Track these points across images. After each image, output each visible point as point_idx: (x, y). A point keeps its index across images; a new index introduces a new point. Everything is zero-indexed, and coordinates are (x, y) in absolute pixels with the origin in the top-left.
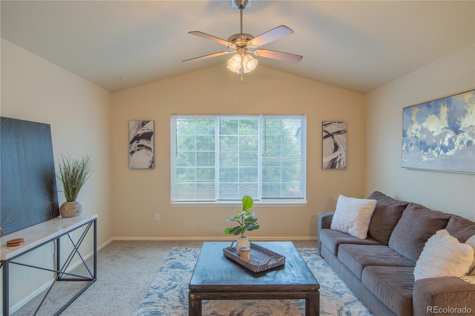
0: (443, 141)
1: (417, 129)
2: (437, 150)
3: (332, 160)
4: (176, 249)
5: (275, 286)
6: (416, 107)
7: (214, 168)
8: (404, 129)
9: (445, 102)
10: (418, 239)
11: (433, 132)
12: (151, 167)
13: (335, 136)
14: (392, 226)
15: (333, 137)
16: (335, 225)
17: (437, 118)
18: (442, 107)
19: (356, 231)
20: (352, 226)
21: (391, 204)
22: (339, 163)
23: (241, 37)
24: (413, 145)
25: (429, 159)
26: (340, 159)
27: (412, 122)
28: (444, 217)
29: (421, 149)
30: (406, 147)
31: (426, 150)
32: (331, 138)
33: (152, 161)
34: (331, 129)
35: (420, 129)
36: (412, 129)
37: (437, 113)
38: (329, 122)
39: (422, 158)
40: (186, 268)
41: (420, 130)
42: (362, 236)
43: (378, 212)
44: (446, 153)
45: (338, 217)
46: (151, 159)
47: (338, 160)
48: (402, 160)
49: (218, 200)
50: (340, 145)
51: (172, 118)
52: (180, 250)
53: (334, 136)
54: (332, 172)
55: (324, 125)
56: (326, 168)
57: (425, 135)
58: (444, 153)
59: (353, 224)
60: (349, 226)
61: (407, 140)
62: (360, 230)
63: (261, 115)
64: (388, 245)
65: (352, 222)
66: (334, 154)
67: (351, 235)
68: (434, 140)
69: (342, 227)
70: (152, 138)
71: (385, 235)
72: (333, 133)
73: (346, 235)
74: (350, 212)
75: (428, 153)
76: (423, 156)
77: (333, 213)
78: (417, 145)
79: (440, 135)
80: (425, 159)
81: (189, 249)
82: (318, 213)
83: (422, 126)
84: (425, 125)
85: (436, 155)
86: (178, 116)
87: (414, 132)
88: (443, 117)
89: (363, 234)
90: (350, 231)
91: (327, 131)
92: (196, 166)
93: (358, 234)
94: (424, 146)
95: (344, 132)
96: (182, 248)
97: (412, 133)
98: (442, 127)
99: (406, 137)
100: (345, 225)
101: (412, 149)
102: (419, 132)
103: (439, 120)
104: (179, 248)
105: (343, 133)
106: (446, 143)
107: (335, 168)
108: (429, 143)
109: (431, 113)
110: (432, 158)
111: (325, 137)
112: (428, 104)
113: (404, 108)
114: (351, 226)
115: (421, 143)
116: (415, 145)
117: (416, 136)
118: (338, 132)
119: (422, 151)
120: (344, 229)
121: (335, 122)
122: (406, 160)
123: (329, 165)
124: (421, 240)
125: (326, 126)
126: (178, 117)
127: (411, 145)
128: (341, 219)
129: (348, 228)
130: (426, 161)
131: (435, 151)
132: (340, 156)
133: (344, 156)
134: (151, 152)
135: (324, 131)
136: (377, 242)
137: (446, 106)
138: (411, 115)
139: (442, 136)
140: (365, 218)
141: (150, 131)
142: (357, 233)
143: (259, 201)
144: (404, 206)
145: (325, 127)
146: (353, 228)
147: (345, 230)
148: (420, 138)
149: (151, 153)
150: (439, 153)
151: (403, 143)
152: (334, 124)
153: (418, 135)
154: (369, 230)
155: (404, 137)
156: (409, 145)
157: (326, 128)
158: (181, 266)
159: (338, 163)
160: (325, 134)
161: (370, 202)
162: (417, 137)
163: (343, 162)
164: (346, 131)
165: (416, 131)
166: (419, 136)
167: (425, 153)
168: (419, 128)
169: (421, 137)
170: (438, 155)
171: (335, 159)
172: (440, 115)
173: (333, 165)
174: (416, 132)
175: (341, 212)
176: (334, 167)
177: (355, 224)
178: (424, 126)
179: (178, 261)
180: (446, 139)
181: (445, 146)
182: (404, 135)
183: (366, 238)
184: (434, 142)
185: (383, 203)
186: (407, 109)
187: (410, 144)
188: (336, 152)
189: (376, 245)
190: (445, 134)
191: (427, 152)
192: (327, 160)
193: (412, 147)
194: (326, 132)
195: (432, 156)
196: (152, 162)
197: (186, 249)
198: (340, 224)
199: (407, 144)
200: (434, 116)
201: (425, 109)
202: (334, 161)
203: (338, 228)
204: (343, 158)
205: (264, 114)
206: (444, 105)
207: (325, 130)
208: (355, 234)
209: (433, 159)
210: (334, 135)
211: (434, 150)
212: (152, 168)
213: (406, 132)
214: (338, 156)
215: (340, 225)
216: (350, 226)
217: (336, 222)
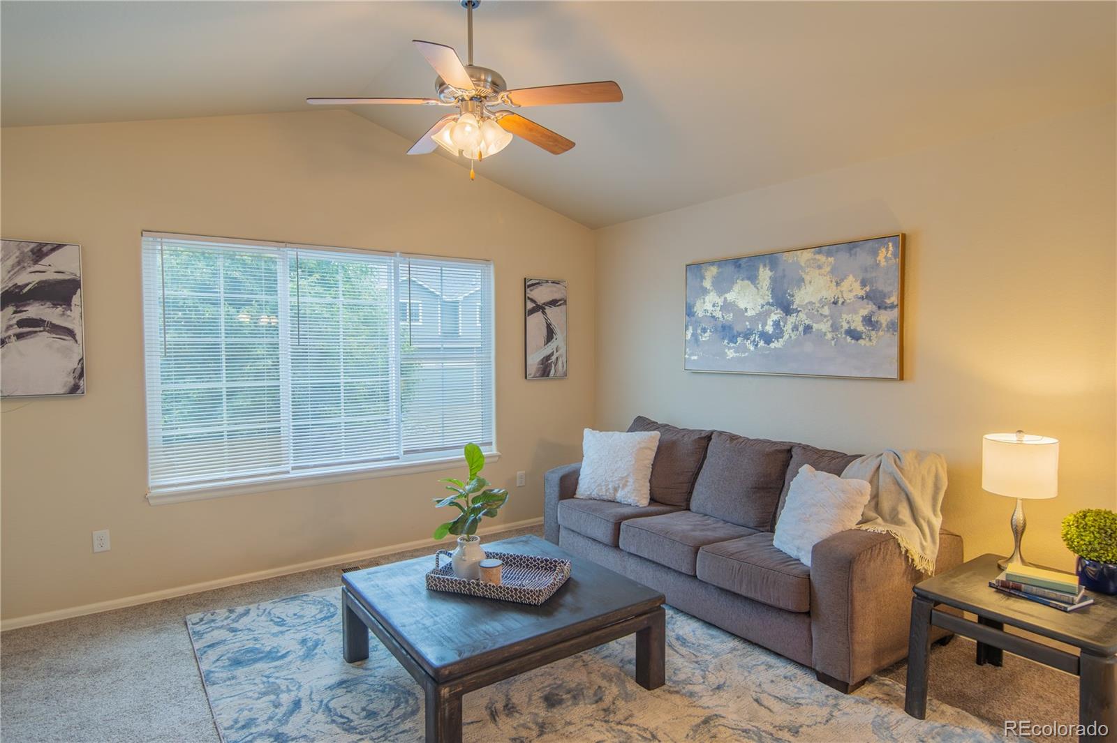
0: (764, 324)
1: (714, 304)
2: (752, 339)
3: (542, 360)
4: (202, 620)
5: (600, 618)
6: (712, 265)
7: (279, 386)
8: (688, 301)
9: (767, 262)
10: (752, 488)
11: (746, 309)
12: (75, 389)
13: (548, 310)
14: (691, 474)
15: (544, 313)
16: (589, 487)
17: (752, 286)
18: (761, 269)
19: (633, 493)
20: (625, 486)
21: (684, 436)
22: (555, 366)
23: (478, 75)
24: (708, 331)
25: (738, 354)
26: (557, 358)
27: (705, 291)
28: (784, 448)
29: (723, 339)
30: (693, 335)
31: (733, 339)
32: (540, 313)
33: (78, 372)
34: (542, 295)
35: (721, 303)
36: (704, 303)
37: (753, 278)
38: (537, 281)
39: (726, 353)
40: (279, 654)
41: (721, 306)
42: (644, 502)
43: (664, 453)
44: (769, 345)
45: (593, 472)
46: (74, 364)
47: (554, 358)
48: (686, 356)
49: (294, 468)
50: (557, 330)
51: (147, 242)
52: (212, 618)
53: (546, 311)
54: (544, 384)
55: (529, 286)
56: (532, 375)
57: (732, 315)
58: (766, 345)
59: (627, 481)
60: (619, 487)
61: (696, 322)
62: (640, 491)
63: (398, 254)
64: (689, 510)
65: (623, 478)
66: (546, 346)
67: (621, 503)
68: (747, 323)
69: (604, 490)
70: (76, 300)
71: (680, 493)
72: (544, 304)
73: (613, 504)
74: (619, 459)
75: (737, 344)
76: (726, 350)
77: (573, 466)
78: (716, 330)
79: (759, 315)
80: (731, 354)
81: (240, 610)
82: (518, 473)
83: (725, 298)
84: (730, 297)
85: (752, 348)
86: (165, 238)
87: (709, 307)
88: (764, 285)
89: (645, 496)
90: (619, 496)
91: (534, 299)
92: (224, 382)
93: (637, 498)
94: (727, 332)
95: (562, 302)
96: (216, 611)
97: (705, 310)
98: (762, 302)
99: (693, 316)
100: (610, 486)
101: (705, 337)
102: (719, 308)
103: (757, 291)
104: (209, 614)
105: (560, 305)
106: (769, 329)
107: (548, 376)
108: (738, 328)
109: (741, 278)
110: (744, 352)
111: (532, 311)
112: (736, 262)
113: (687, 266)
114: (623, 486)
115: (724, 327)
116: (711, 331)
117: (714, 314)
118: (553, 303)
119: (726, 341)
120: (608, 494)
121: (547, 282)
122: (696, 358)
123: (538, 370)
124: (756, 488)
125: (532, 288)
126: (166, 240)
127: (704, 331)
128: (602, 476)
129: (616, 490)
130: (733, 357)
131: (749, 341)
132: (557, 351)
133: (562, 351)
134: (74, 341)
135: (529, 298)
136: (668, 508)
137: (767, 269)
138: (703, 278)
139: (762, 316)
140: (646, 467)
141: (69, 278)
142: (636, 496)
143: (398, 460)
144: (708, 437)
145: (531, 290)
146: (627, 489)
147: (609, 496)
148: (721, 319)
149: (75, 345)
150: (757, 345)
151: (686, 326)
152: (545, 285)
153: (718, 314)
154: (651, 487)
155: (688, 316)
156: (699, 331)
157: (532, 293)
158: (261, 655)
159: (553, 365)
160: (530, 305)
161: (651, 437)
162: (714, 316)
163: (563, 363)
164: (565, 301)
165: (714, 306)
166: (720, 316)
167: (732, 345)
168: (720, 301)
169: (723, 317)
170: (755, 348)
171: (548, 357)
172: (757, 282)
173: (545, 369)
174: (713, 309)
175: (598, 462)
176: (546, 374)
177: (631, 480)
178: (728, 299)
179: (238, 644)
180: (770, 322)
181: (767, 333)
182: (690, 312)
183: (650, 504)
184: (749, 327)
185: (668, 437)
186: (695, 268)
187: (702, 329)
188: (550, 343)
189: (671, 512)
190: (768, 314)
191: (735, 343)
192: (534, 360)
193: (706, 335)
194: (532, 301)
195: (745, 349)
196: (77, 374)
197: (231, 611)
198: (599, 485)
199: (695, 329)
200: (747, 282)
201: (730, 269)
202: (547, 361)
203: (594, 495)
204: (561, 356)
205: (406, 254)
206: (765, 266)
207: (531, 297)
208: (631, 499)
209: (747, 354)
210: (546, 307)
211: (748, 339)
212: (79, 391)
213: (693, 308)
214: (553, 352)
215: (600, 488)
216: (621, 485)
217: (589, 482)
